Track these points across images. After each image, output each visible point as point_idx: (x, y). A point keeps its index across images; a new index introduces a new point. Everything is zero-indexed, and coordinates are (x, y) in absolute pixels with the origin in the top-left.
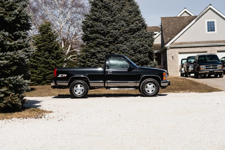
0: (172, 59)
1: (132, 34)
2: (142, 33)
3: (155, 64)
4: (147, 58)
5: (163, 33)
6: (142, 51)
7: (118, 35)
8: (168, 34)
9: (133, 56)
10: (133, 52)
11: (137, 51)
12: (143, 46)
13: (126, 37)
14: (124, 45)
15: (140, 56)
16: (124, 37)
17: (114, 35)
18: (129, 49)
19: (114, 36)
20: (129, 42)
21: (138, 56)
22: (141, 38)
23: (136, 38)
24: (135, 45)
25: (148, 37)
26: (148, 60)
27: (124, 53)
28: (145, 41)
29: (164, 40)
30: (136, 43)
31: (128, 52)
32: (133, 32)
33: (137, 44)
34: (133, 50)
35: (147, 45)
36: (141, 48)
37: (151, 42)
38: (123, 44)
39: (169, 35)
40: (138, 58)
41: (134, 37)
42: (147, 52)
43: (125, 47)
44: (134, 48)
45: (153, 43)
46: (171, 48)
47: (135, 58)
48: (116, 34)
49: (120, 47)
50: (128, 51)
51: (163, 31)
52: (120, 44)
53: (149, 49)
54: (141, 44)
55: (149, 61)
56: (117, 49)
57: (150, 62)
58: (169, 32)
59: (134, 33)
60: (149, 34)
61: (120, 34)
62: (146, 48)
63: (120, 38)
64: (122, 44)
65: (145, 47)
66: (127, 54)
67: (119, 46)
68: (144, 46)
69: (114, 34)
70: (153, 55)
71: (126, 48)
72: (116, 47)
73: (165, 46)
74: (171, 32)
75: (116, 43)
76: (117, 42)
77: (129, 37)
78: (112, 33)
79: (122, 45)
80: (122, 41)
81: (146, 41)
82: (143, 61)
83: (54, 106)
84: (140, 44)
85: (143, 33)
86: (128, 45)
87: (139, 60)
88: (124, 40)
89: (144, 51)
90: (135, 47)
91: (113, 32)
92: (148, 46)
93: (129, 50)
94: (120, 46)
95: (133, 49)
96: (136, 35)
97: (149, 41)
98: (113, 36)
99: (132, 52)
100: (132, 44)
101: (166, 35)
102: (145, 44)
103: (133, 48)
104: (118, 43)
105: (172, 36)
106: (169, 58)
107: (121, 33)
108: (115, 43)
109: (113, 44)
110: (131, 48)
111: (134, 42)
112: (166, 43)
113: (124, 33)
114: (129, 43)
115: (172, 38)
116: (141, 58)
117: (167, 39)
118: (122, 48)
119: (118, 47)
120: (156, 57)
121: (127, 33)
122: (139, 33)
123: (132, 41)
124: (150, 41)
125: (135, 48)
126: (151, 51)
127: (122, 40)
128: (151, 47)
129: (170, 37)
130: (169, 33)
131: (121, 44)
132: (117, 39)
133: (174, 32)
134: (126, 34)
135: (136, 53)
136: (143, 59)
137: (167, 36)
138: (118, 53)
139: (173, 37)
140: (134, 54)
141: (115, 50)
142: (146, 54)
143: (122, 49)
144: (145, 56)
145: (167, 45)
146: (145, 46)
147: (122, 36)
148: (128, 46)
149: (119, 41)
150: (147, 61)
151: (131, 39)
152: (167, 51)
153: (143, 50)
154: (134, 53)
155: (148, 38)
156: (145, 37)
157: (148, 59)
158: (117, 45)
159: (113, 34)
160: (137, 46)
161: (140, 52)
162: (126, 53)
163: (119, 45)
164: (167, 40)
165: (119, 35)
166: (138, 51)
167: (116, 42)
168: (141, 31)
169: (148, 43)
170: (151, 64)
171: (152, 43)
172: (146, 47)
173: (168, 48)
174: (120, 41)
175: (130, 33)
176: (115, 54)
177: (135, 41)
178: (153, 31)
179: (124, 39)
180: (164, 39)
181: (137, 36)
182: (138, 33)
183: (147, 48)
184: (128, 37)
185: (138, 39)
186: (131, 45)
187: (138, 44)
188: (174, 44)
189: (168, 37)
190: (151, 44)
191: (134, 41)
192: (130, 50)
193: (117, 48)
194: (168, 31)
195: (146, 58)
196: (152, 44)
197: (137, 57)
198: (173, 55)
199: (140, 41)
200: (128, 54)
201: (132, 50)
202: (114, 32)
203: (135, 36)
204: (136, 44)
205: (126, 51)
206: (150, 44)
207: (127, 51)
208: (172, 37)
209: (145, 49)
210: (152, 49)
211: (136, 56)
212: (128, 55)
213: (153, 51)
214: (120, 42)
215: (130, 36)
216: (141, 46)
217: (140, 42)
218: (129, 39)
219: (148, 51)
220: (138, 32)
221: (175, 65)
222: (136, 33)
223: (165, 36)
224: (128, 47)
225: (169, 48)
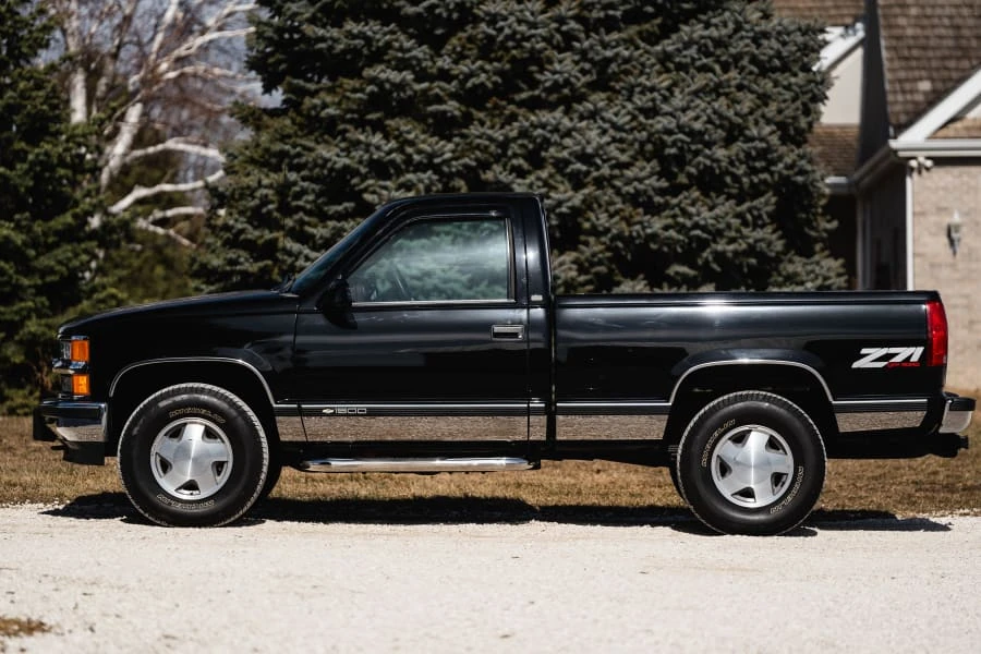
0: (950, 251)
1: (652, 39)
2: (731, 26)
3: (826, 278)
4: (765, 233)
5: (883, 43)
6: (728, 173)
7: (544, 39)
8: (925, 48)
9: (653, 210)
10: (653, 181)
11: (689, 175)
12: (734, 133)
13: (608, 61)
14: (582, 118)
15: (706, 214)
16: (591, 61)
17: (508, 38)
18: (623, 151)
19: (510, 44)
20: (629, 99)
21: (692, 210)
22: (726, 68)
23: (680, 67)
24: (673, 125)
25: (777, 62)
26: (770, 244)
27: (584, 186)
28: (751, 96)
29: (890, 98)
30: (684, 110)
31: (615, 177)
32: (658, 21)
33: (691, 114)
34: (654, 163)
35: (768, 129)
36: (720, 153)
37: (804, 104)
38: (581, 108)
39: (930, 54)
40: (696, 226)
41: (665, 58)
42: (764, 182)
43: (594, 137)
44: (664, 145)
45: (819, 113)
46: (940, 162)
47: (666, 228)
48: (523, 28)
49: (555, 137)
50: (616, 172)
51: (882, 21)
52: (552, 107)
53: (780, 158)
54: (721, 117)
55: (778, 260)
56: (530, 152)
57: (791, 261)
58: (928, 32)
59: (667, 31)
60: (784, 44)
61: (558, 30)
62: (763, 154)
63: (557, 67)
64: (567, 112)
65: (752, 139)
66: (610, 191)
67: (543, 126)
68: (741, 133)
69: (507, 31)
70: (811, 206)
71: (600, 147)
72: (523, 134)
73: (894, 144)
74: (943, 31)
75: (521, 104)
76: (532, 97)
77: (627, 61)
78: (493, 19)
79: (566, 122)
80: (566, 91)
81: (764, 99)
82: (736, 253)
83: (48, 586)
84: (710, 121)
85: (738, 27)
86: (623, 120)
87: (704, 244)
88: (588, 78)
89: (741, 170)
90: (674, 144)
91: (505, 19)
92: (774, 139)
93: (624, 158)
94: (556, 130)
95: (658, 153)
96: (687, 45)
97: (788, 95)
98: (503, 46)
99: (645, 175)
100: (651, 112)
101: (906, 53)
102: (756, 123)
103: (654, 149)
104: (533, 105)
105: (952, 64)
106: (927, 239)
107: (564, 28)
108: (511, 101)
109: (496, 107)
110: (642, 144)
111: (665, 100)
112: (903, 119)
113: (590, 27)
114: (630, 106)
115: (950, 85)
116: (717, 234)
117: (908, 86)
118: (567, 141)
119: (540, 131)
120: (835, 224)
121: (610, 24)
122: (706, 33)
123: (652, 89)
124: (794, 100)
125: (673, 151)
126: (800, 179)
127: (567, 83)
128: (799, 145)
129: (935, 75)
130: (932, 42)
131: (562, 108)
132: (534, 68)
133: (966, 32)
134: (602, 30)
135: (675, 190)
136: (732, 241)
137: (914, 63)
138: (539, 179)
139: (960, 74)
140: (661, 192)
141: (515, 155)
142: (756, 203)
143: (565, 154)
144: (749, 217)
145: (914, 139)
146: (755, 132)
147: (569, 48)
148: (614, 126)
149: (549, 91)
150: (761, 256)
151: (642, 73)
152: (909, 181)
153: (732, 163)
154: (664, 184)
155: (774, 70)
156: (754, 60)
157: (768, 237)
158: (533, 118)
159: (501, 30)
160: (691, 133)
161: (711, 183)
162: (599, 183)
163: (544, 120)
164: (909, 97)
165: (548, 40)
166: (693, 170)
167: (524, 95)
168: (727, 14)
169: (780, 111)
170: (791, 279)
171: (807, 112)
172: (762, 139)
173: (913, 163)
174: (556, 87)
175: (633, 30)
176: (512, 190)
177: (677, 91)
178: (821, 21)
179: (584, 72)
180: (888, 87)
181: (693, 51)
182: (698, 31)
183: (768, 150)
184: (617, 55)
185: (701, 80)
186: (642, 118)
187: (697, 118)
188: (964, 133)
189: (917, 74)
190: (803, 123)
191: (669, 89)
192: (634, 158)
193: (532, 139)
194: (925, 22)
195: (759, 234)
196: (810, 125)
197: (689, 223)
198: (956, 218)
199: (716, 90)
200: (618, 192)
201: (648, 161)
202: (512, 19)
203: (679, 50)
204: (684, 119)
205: (598, 168)
206: (795, 118)
207: (606, 171)
208: (955, 75)
209: (748, 155)
210: (810, 162)
211: (677, 211)
212: (612, 203)
213: (818, 175)
214: (553, 97)
215: (637, 48)
216: (724, 134)
217: (716, 105)
218: (627, 73)
219: (772, 174)
220: (703, 17)
221: (967, 296)
222: (686, 28)
223: (897, 64)
224: (614, 140)
225: (928, 158)
